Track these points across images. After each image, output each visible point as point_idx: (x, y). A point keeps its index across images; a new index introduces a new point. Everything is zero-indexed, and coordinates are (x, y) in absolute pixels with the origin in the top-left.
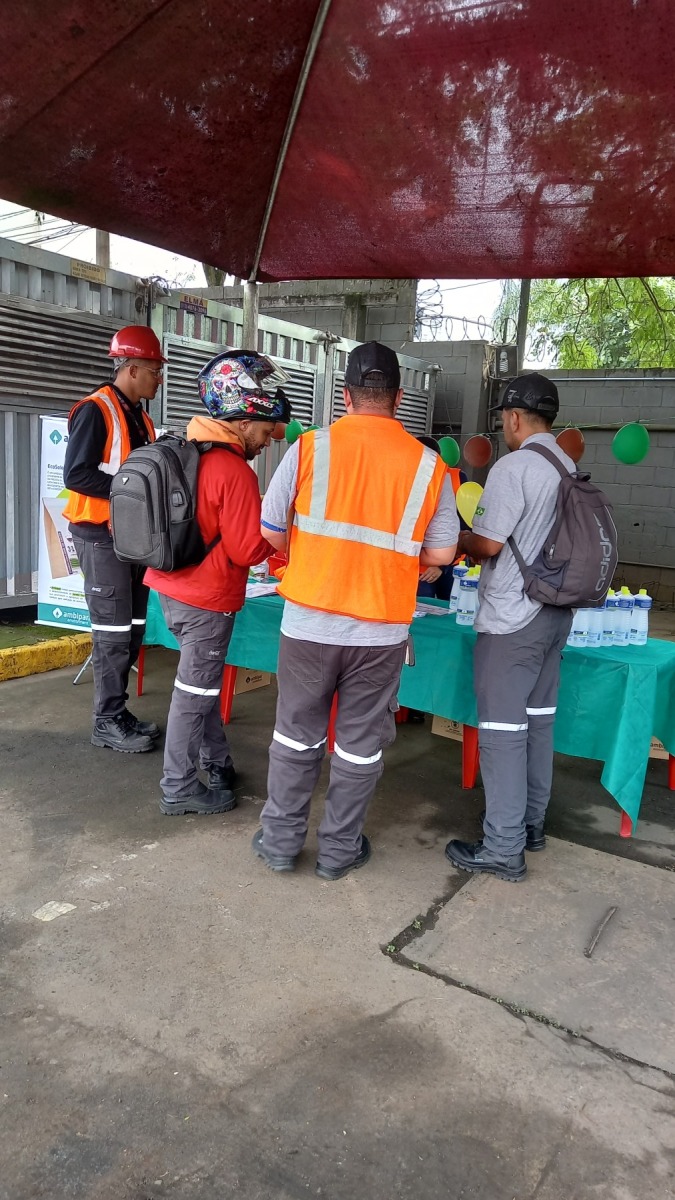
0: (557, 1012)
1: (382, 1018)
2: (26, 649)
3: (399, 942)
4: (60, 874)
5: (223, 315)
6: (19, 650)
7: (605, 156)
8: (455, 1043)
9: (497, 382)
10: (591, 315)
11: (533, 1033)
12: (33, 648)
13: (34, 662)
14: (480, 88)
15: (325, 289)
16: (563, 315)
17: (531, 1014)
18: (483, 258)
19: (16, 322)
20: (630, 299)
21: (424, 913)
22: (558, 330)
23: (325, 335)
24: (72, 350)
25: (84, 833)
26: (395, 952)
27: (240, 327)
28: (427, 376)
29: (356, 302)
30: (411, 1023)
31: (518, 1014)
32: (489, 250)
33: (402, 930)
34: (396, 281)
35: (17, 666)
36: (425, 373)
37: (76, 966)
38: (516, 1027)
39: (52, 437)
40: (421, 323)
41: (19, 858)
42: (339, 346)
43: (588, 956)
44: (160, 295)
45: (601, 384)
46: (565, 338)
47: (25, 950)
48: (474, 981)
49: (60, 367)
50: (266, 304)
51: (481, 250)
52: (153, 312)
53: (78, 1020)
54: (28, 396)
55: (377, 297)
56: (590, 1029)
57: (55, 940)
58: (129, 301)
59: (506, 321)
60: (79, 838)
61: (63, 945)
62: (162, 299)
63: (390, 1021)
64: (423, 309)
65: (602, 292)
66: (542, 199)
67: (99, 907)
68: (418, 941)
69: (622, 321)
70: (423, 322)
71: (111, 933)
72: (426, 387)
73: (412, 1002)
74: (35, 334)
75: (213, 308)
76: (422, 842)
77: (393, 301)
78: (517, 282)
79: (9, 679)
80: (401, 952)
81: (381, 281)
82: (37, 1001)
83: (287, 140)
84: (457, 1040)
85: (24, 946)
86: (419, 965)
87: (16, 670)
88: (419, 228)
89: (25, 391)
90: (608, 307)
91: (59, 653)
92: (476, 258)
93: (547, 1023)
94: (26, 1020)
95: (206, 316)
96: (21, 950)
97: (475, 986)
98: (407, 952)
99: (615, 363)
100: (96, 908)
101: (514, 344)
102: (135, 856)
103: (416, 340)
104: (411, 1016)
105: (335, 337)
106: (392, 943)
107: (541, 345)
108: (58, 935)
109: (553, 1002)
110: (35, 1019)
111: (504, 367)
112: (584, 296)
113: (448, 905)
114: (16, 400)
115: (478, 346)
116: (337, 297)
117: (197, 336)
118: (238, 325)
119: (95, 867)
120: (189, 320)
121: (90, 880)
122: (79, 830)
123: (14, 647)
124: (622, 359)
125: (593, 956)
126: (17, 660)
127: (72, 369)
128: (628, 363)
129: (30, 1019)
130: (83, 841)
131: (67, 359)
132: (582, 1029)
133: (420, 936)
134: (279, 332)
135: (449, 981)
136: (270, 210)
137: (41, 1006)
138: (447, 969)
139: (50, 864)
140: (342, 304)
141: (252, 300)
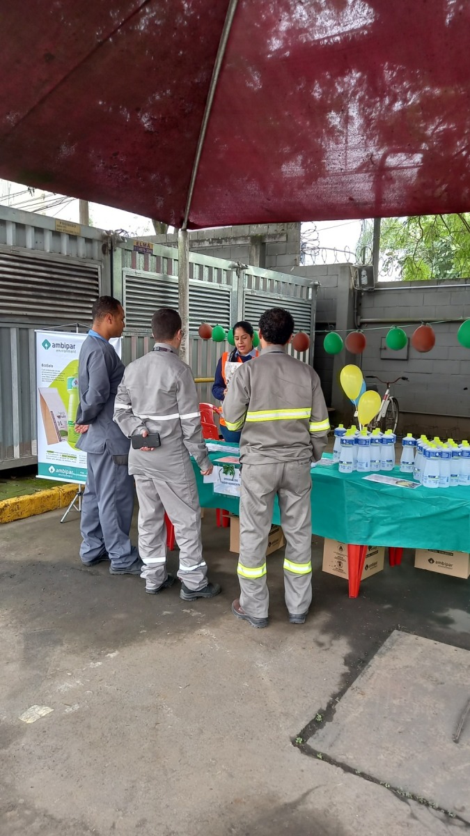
0: (435, 794)
1: (293, 806)
2: (27, 497)
3: (305, 734)
4: (42, 681)
5: (164, 254)
6: (21, 499)
7: (429, 132)
8: (353, 827)
9: (360, 292)
10: (425, 242)
11: (417, 815)
12: (32, 496)
13: (33, 507)
14: (340, 90)
15: (236, 232)
16: (405, 243)
17: (414, 797)
18: (347, 204)
19: (17, 264)
20: (452, 230)
21: (324, 707)
22: (401, 254)
23: (236, 264)
24: (57, 282)
25: (62, 645)
26: (302, 742)
27: (176, 262)
28: (310, 290)
29: (259, 241)
30: (317, 809)
31: (403, 798)
32: (351, 199)
33: (308, 723)
34: (286, 224)
35: (20, 511)
36: (308, 288)
37: (50, 763)
38: (402, 810)
39: (44, 344)
40: (305, 253)
41: (13, 667)
42: (247, 271)
43: (456, 742)
44: (119, 242)
45: (434, 290)
46: (407, 258)
47: (11, 750)
48: (366, 768)
49: (49, 295)
50: (196, 245)
51: (345, 199)
52: (114, 253)
53: (50, 813)
54: (27, 316)
55: (274, 236)
56: (463, 809)
57: (35, 740)
58: (97, 247)
59: (364, 249)
60: (58, 649)
61: (42, 744)
62: (121, 245)
63: (300, 808)
64: (306, 243)
65: (432, 226)
66: (387, 164)
67: (71, 709)
68: (321, 732)
69: (446, 246)
70: (306, 252)
71: (79, 733)
72: (310, 297)
73: (317, 789)
74: (31, 273)
75: (157, 249)
76: (321, 644)
77: (284, 239)
78: (370, 222)
79: (15, 520)
80: (308, 743)
81: (275, 224)
82: (18, 796)
83: (204, 129)
84: (355, 824)
85: (11, 746)
86: (322, 754)
87: (20, 514)
88: (300, 187)
89: (25, 313)
90: (436, 236)
91: (50, 499)
92: (342, 205)
93: (427, 805)
94: (9, 814)
95: (152, 255)
96: (9, 749)
97: (367, 773)
98: (312, 743)
99: (442, 275)
100: (68, 710)
101: (371, 265)
102: (100, 663)
103: (301, 265)
104: (317, 803)
105: (244, 265)
106: (299, 736)
107: (390, 264)
108: (38, 736)
109: (431, 785)
110: (16, 812)
111: (365, 281)
112: (419, 229)
113: (343, 699)
114: (18, 320)
115: (345, 267)
116: (245, 237)
117: (146, 269)
118: (175, 260)
119: (69, 674)
120: (140, 258)
121: (65, 686)
122: (58, 642)
123: (18, 496)
124: (448, 272)
125: (461, 742)
126: (20, 506)
127: (58, 296)
128: (452, 274)
129: (13, 813)
130: (62, 652)
131: (54, 289)
132: (455, 808)
133: (322, 728)
134: (204, 264)
135: (348, 769)
136: (194, 179)
137: (21, 801)
138: (344, 757)
139: (35, 672)
140: (248, 242)
141: (184, 242)
